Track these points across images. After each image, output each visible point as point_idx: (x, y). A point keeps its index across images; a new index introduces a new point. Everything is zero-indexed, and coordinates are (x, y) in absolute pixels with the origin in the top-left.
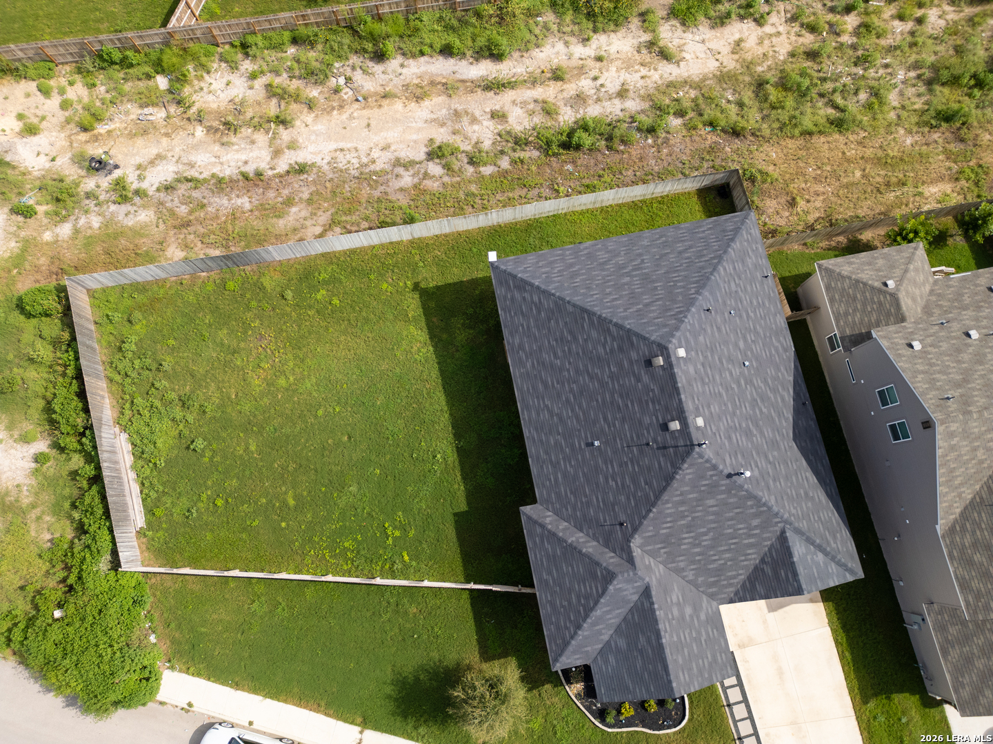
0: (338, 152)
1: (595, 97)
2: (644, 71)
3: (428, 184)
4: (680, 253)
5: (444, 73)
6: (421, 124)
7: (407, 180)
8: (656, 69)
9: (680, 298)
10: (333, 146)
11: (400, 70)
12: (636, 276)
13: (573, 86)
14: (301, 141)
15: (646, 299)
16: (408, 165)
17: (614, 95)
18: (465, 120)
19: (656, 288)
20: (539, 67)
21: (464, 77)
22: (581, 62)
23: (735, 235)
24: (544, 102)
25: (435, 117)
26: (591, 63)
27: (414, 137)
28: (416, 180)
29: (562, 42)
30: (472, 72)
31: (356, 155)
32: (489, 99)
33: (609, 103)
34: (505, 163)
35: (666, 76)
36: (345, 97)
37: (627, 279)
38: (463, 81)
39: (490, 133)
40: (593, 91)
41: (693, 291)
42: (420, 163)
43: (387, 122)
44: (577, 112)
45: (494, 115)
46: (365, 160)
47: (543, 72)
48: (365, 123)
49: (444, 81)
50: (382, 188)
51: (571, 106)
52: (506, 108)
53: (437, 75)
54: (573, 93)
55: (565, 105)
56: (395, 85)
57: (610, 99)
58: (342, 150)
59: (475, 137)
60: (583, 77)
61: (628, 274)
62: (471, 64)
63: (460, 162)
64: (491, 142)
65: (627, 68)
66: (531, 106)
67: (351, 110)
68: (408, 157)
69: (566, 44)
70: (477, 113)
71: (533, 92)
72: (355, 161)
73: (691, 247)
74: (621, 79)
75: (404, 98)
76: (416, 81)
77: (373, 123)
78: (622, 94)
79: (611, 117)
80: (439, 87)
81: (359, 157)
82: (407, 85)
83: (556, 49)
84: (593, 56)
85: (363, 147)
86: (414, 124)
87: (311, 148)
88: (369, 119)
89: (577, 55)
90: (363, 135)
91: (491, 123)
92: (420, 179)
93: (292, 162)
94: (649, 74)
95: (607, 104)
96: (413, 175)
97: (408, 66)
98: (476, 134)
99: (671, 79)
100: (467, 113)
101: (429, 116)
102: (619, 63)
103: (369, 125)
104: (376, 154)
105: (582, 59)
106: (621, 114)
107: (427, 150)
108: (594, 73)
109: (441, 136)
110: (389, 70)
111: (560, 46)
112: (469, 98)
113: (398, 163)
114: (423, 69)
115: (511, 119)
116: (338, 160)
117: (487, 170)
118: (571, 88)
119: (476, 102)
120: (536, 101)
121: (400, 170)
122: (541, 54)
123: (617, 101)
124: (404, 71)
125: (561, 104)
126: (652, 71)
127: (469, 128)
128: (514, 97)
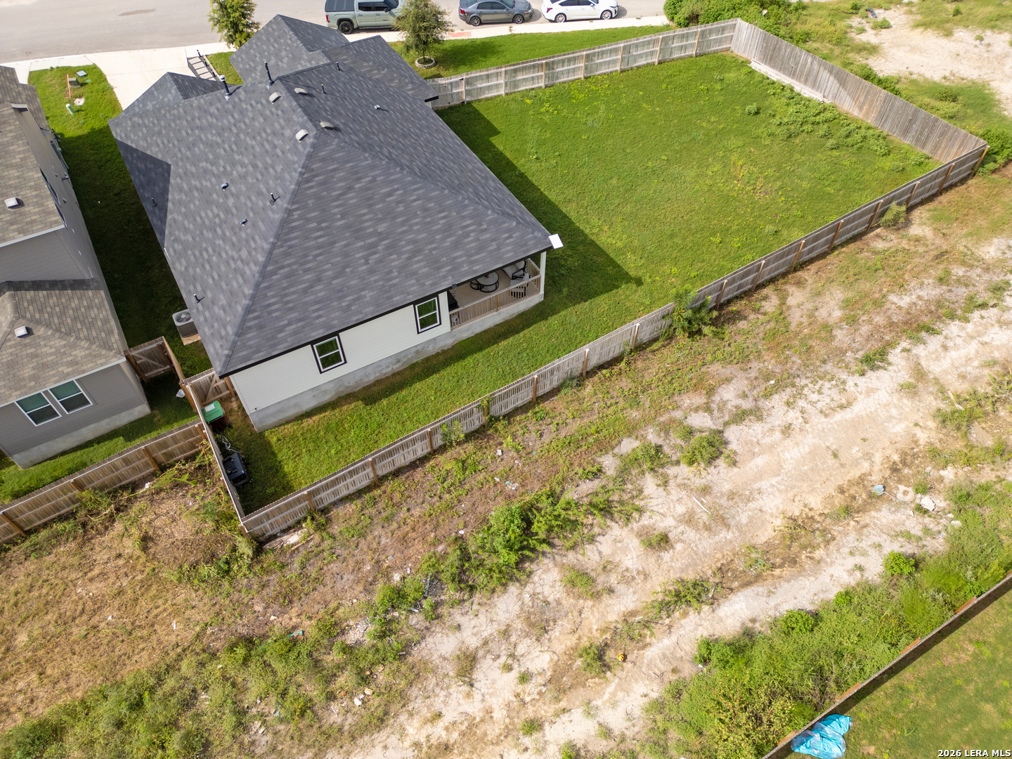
0: (844, 401)
1: (513, 639)
2: (438, 732)
3: (699, 400)
4: (318, 280)
5: (786, 585)
6: (764, 484)
7: (729, 395)
8: (417, 745)
9: (310, 202)
10: (858, 409)
11: (858, 560)
12: (371, 235)
13: (559, 648)
14: (905, 401)
15: (352, 198)
16: (740, 416)
17: (481, 653)
18: (703, 516)
19: (343, 216)
20: (634, 663)
21: (749, 591)
22: (563, 704)
23: (244, 321)
24: (596, 596)
25: (752, 505)
26: (545, 710)
27: (760, 461)
28: (717, 398)
29: (617, 732)
30: (743, 605)
31: (819, 405)
32: (687, 567)
33: (485, 634)
34: (609, 463)
35: (393, 740)
36: (902, 488)
37: (382, 228)
38: (748, 584)
39: (655, 508)
40: (521, 649)
41: (296, 215)
42: (726, 424)
43: (812, 470)
44: (534, 596)
45: (663, 541)
46: (801, 403)
47: (625, 657)
48: (843, 456)
49: (777, 572)
50: (753, 374)
51: (548, 603)
52: (652, 560)
53: (794, 577)
54: (556, 633)
55: (558, 602)
56: (847, 535)
57: (486, 643)
58: (842, 407)
59: (673, 492)
60: (549, 673)
61: (382, 236)
62: (753, 621)
63: (673, 445)
64: (646, 492)
65: (472, 726)
66: (613, 579)
67: (876, 468)
68: (749, 427)
69: (606, 732)
70: (691, 534)
71: (623, 609)
72: (814, 397)
73: (305, 291)
74: (477, 696)
75: (818, 518)
76: (819, 553)
77: (831, 461)
78: (467, 664)
79: (475, 607)
80: (778, 560)
81: (813, 403)
82: (828, 542)
83: (620, 711)
84: (547, 726)
85: (818, 421)
86: (774, 483)
87: (883, 396)
88: (842, 465)
89: (577, 714)
90: (831, 439)
91: (662, 525)
92: (713, 401)
93: (890, 368)
94: (429, 729)
95: (488, 630)
96: (725, 403)
97: (850, 573)
98: (675, 499)
99: (383, 734)
100: (707, 528)
101: (761, 502)
102: (493, 731)
103: (835, 455)
104: (793, 416)
105: (564, 710)
106: (459, 618)
107: (731, 447)
108: (531, 689)
109: (721, 476)
110: (873, 553)
111: (616, 721)
112: (719, 555)
113: (756, 414)
114: (824, 578)
115: (635, 544)
116: (834, 391)
117: (628, 446)
118: (561, 639)
119: (705, 556)
120: (611, 591)
121: (747, 405)
122: (644, 690)
123: (473, 642)
124: (851, 562)
125: (568, 602)
126: (423, 740)
127: (690, 505)
128: (648, 585)
